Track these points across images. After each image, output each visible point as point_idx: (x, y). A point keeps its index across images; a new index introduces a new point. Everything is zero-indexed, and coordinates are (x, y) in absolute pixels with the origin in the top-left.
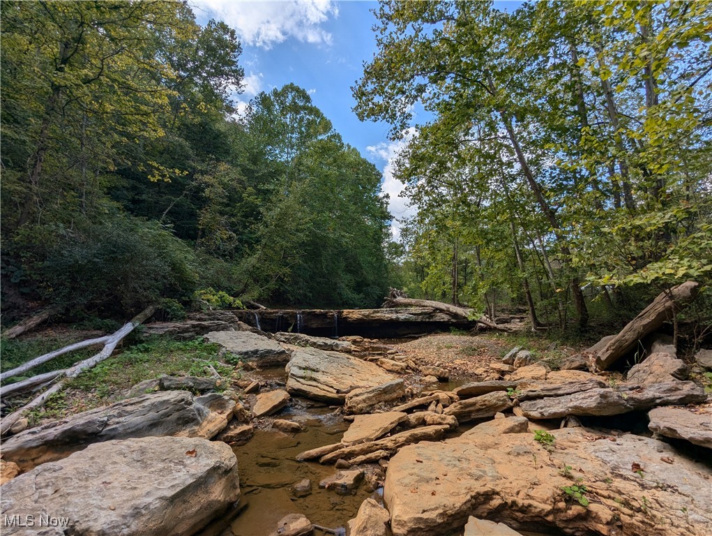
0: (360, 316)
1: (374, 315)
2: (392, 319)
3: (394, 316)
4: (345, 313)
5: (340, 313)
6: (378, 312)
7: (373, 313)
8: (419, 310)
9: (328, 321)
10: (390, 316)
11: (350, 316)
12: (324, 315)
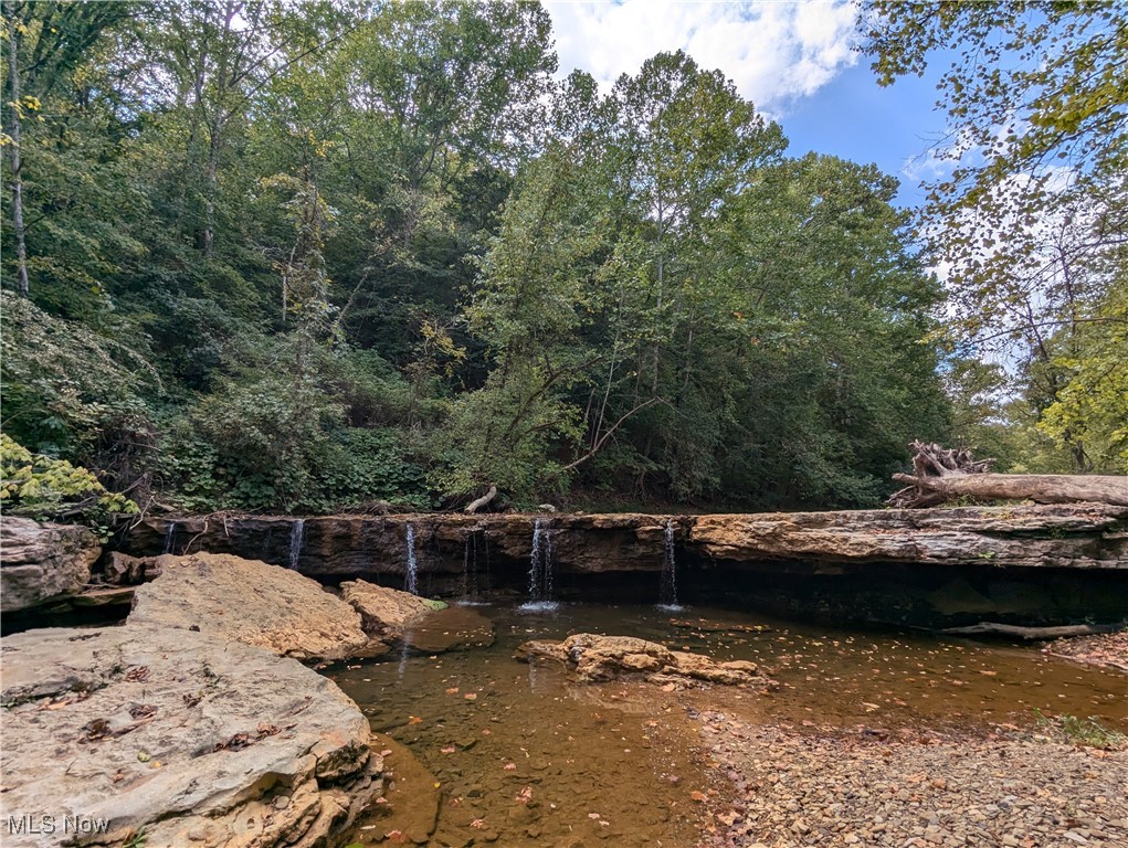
0: (747, 539)
1: (801, 535)
2: (883, 555)
3: (892, 542)
4: (701, 525)
5: (687, 525)
6: (822, 523)
7: (798, 526)
8: (1027, 516)
9: (641, 550)
10: (871, 539)
11: (713, 536)
12: (628, 532)
